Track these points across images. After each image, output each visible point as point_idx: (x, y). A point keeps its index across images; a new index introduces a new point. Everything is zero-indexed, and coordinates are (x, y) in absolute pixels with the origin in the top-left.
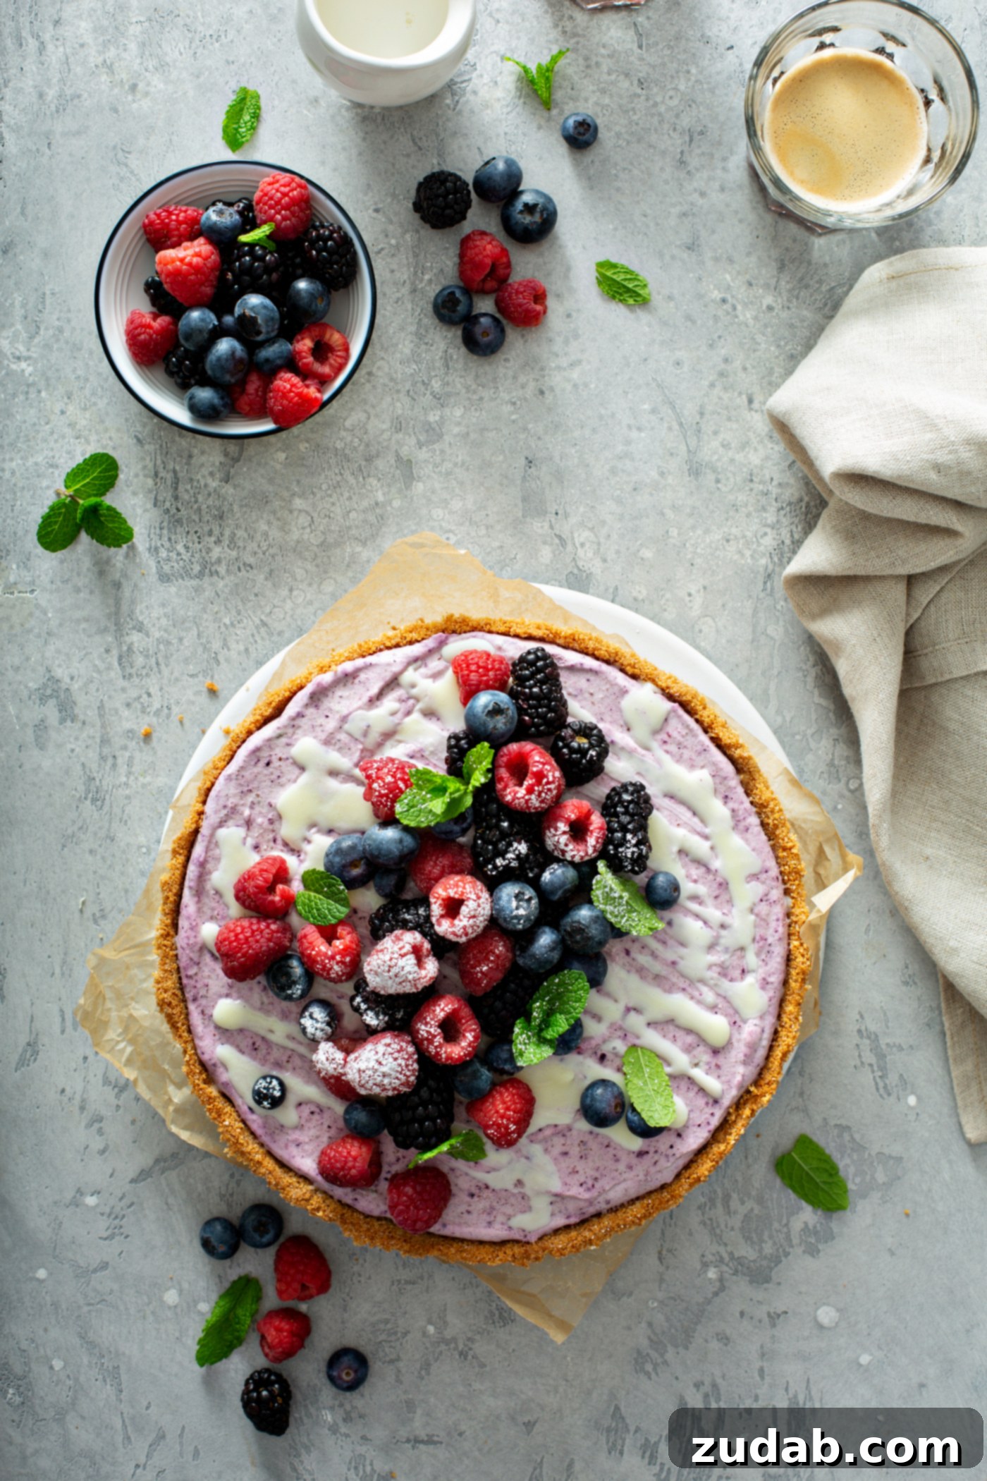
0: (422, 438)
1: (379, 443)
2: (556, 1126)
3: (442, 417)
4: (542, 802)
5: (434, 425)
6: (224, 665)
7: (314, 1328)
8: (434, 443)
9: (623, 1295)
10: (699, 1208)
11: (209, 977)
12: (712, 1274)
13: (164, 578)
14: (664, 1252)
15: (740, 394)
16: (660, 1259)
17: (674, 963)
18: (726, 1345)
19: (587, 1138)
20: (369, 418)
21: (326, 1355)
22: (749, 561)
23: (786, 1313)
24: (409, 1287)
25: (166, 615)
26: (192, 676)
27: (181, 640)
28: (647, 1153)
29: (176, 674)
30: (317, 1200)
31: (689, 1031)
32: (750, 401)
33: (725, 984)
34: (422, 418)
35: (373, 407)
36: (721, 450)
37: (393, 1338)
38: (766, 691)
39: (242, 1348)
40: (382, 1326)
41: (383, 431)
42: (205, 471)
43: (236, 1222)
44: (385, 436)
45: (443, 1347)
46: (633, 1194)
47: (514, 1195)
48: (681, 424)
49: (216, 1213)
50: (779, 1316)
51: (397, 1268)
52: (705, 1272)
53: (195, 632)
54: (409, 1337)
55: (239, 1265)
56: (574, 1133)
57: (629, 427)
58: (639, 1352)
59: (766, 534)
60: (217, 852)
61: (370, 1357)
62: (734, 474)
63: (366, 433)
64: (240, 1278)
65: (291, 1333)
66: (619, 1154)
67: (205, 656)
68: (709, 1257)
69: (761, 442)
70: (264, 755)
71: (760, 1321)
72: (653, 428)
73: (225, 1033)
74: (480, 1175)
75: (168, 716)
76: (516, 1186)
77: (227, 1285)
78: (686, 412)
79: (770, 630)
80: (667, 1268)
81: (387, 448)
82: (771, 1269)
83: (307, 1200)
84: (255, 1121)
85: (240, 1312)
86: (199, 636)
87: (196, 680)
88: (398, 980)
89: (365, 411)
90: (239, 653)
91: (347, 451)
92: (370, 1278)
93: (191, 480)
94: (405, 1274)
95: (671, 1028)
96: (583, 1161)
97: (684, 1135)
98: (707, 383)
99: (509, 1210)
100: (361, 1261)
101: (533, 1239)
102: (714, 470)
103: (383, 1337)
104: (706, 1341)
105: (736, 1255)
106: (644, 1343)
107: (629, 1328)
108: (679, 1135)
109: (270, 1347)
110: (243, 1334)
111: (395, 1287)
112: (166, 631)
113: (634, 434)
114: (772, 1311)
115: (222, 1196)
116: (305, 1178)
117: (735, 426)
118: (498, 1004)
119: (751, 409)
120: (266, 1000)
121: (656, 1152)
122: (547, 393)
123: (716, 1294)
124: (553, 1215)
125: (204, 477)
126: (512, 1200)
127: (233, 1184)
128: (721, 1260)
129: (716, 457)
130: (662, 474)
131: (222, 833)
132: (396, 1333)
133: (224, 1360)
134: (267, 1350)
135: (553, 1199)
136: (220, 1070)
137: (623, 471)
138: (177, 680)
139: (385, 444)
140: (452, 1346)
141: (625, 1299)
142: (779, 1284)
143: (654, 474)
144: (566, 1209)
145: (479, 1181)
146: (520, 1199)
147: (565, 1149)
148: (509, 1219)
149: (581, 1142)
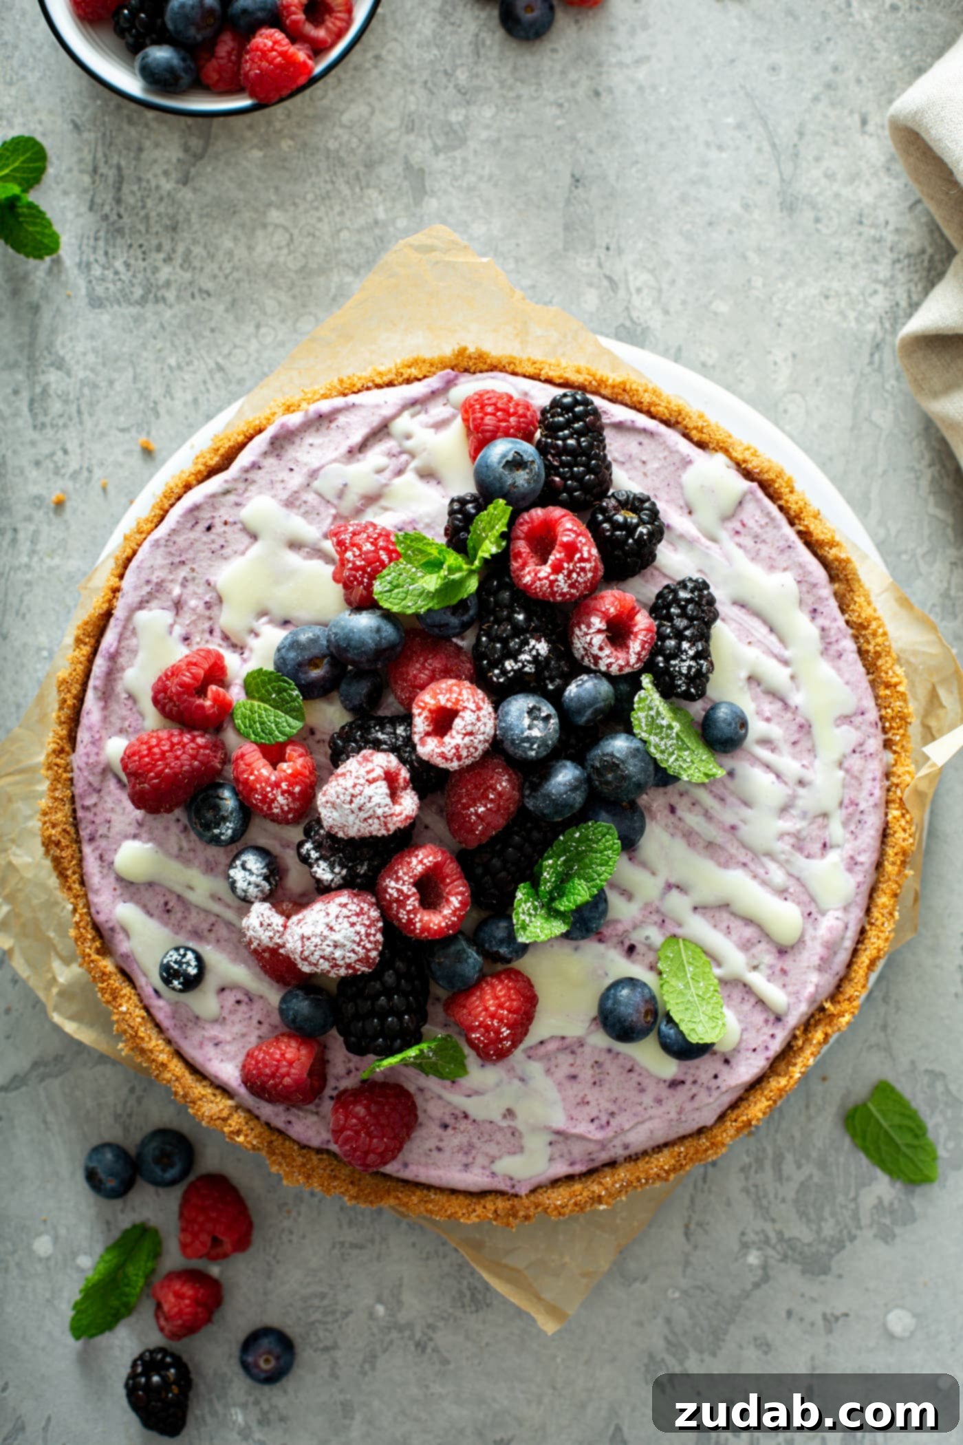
0: (440, 142)
1: (384, 145)
2: (563, 1038)
3: (466, 117)
4: (572, 586)
5: (457, 127)
6: (165, 418)
7: (227, 1299)
8: (454, 148)
9: (635, 1279)
10: (742, 1170)
11: (113, 810)
12: (753, 1258)
13: (96, 302)
14: (693, 1226)
15: (851, 112)
16: (687, 1234)
17: (733, 828)
18: (766, 1353)
19: (604, 1058)
20: (372, 113)
21: (242, 1336)
22: (853, 324)
23: (846, 1315)
24: (355, 1252)
25: (95, 350)
26: (123, 430)
27: (111, 383)
28: (683, 1082)
29: (102, 427)
30: (237, 1120)
31: (749, 921)
32: (864, 122)
33: (800, 860)
34: (441, 117)
35: (379, 99)
36: (823, 182)
37: (330, 1318)
38: (866, 495)
39: (132, 1319)
40: (316, 1302)
41: (390, 131)
42: (157, 169)
43: (133, 1151)
44: (393, 137)
45: (394, 1334)
46: (661, 1140)
47: (501, 1129)
48: (774, 146)
49: (107, 1138)
50: (837, 1319)
51: (340, 1226)
52: (745, 1255)
53: (129, 374)
54: (351, 1319)
55: (133, 1209)
56: (587, 1049)
57: (707, 144)
58: (651, 1356)
59: (875, 292)
60: (134, 641)
61: (298, 1342)
62: (839, 213)
63: (367, 132)
64: (135, 1227)
65: (196, 1302)
66: (646, 1082)
67: (142, 405)
68: (751, 1237)
69: (875, 174)
70: (205, 514)
71: (812, 1324)
72: (737, 148)
73: (129, 887)
74: (457, 1099)
75: (88, 481)
76: (504, 1116)
77: (116, 1234)
78: (781, 131)
79: (876, 416)
80: (696, 1247)
81: (394, 152)
82: (831, 1256)
83: (225, 1120)
84: (161, 1009)
85: (130, 1270)
86: (135, 379)
87: (127, 436)
88: (363, 815)
89: (369, 104)
90: (185, 404)
91: (342, 154)
92: (304, 1237)
93: (139, 179)
94: (349, 1235)
95: (725, 915)
96: (597, 1089)
97: (733, 1062)
98: (809, 96)
99: (492, 1149)
100: (294, 1214)
101: (523, 1191)
102: (814, 206)
103: (317, 1316)
104: (741, 1347)
105: (787, 1235)
106: (659, 1344)
107: (640, 1324)
108: (727, 1062)
109: (166, 1319)
110: (133, 1300)
111: (336, 1252)
112: (92, 370)
113: (713, 154)
114: (828, 1311)
115: (117, 1117)
116: (224, 1090)
117: (843, 152)
118: (496, 862)
119: (864, 133)
120: (185, 845)
121: (695, 1082)
122: (604, 94)
123: (757, 1285)
124: (551, 1159)
125: (155, 176)
126: (499, 1136)
127: (132, 1102)
128: (767, 1241)
129: (816, 190)
130: (746, 207)
131: (142, 616)
132: (333, 1312)
133: (107, 1334)
134: (163, 1322)
135: (554, 1137)
136: (120, 936)
137: (697, 200)
138: (103, 434)
139: (392, 147)
140: (407, 1333)
141: (637, 1285)
142: (840, 1276)
143: (736, 207)
144: (570, 1153)
145: (455, 1108)
146: (509, 1135)
147: (573, 1071)
148: (493, 1162)
149: (596, 1062)
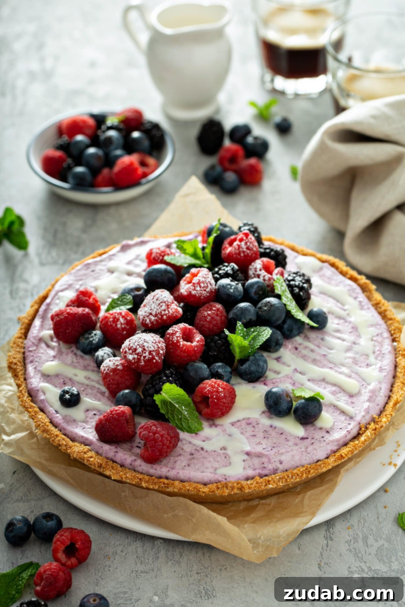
2: (249, 419)
10: (347, 542)
11: (42, 353)
17: (324, 355)
19: (268, 429)
24: (143, 575)
28: (307, 438)
31: (334, 385)
33: (357, 368)
37: (128, 602)
40: (122, 595)
47: (219, 455)
51: (136, 564)
54: (140, 602)
56: (260, 426)
66: (290, 438)
68: (354, 569)
70: (92, 267)
73: (46, 377)
74: (197, 441)
76: (221, 449)
80: (325, 573)
84: (58, 418)
92: (117, 568)
95: (323, 383)
96: (266, 439)
97: (331, 433)
99: (215, 465)
100: (112, 559)
108: (328, 432)
111: (133, 574)
116: (85, 442)
118: (217, 338)
120: (75, 360)
121: (313, 438)
124: (244, 468)
126: (219, 459)
128: (362, 570)
131: (61, 294)
132: (130, 600)
135: (246, 457)
136: (41, 393)
144: (253, 465)
145: (197, 447)
146: (223, 458)
147: (253, 433)
148: (216, 470)
149: (265, 431)
